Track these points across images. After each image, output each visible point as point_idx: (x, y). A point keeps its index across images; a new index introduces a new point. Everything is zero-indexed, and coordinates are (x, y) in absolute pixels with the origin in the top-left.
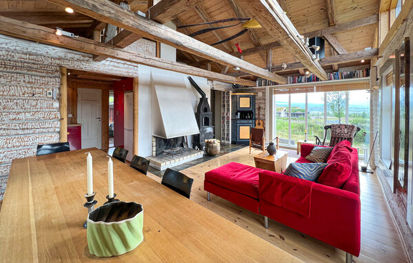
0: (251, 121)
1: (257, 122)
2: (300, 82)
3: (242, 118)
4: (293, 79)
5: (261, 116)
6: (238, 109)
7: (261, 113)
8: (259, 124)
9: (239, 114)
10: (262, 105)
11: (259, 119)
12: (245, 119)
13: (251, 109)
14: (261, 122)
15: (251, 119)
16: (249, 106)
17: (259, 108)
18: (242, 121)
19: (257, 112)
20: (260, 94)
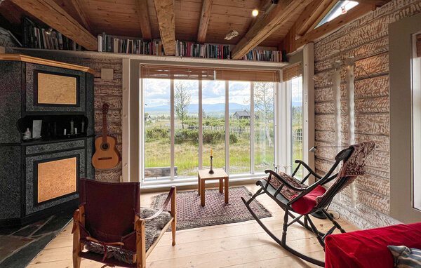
0: (80, 143)
1: (99, 142)
2: (198, 56)
3: (47, 136)
4: (185, 48)
5: (110, 127)
6: (31, 108)
7: (109, 119)
8: (105, 147)
9: (37, 124)
10: (111, 101)
11: (105, 134)
12: (61, 138)
13: (79, 109)
14: (110, 141)
15: (82, 135)
16: (74, 102)
17: (105, 108)
18: (48, 147)
19: (98, 117)
20: (107, 74)
